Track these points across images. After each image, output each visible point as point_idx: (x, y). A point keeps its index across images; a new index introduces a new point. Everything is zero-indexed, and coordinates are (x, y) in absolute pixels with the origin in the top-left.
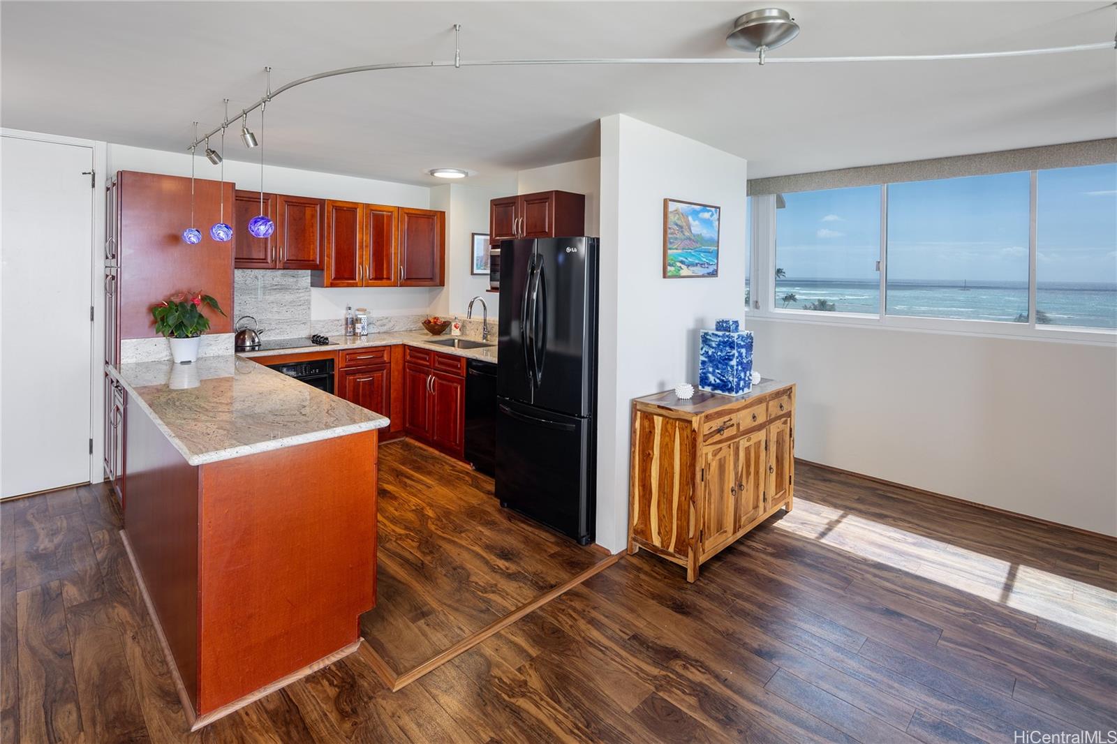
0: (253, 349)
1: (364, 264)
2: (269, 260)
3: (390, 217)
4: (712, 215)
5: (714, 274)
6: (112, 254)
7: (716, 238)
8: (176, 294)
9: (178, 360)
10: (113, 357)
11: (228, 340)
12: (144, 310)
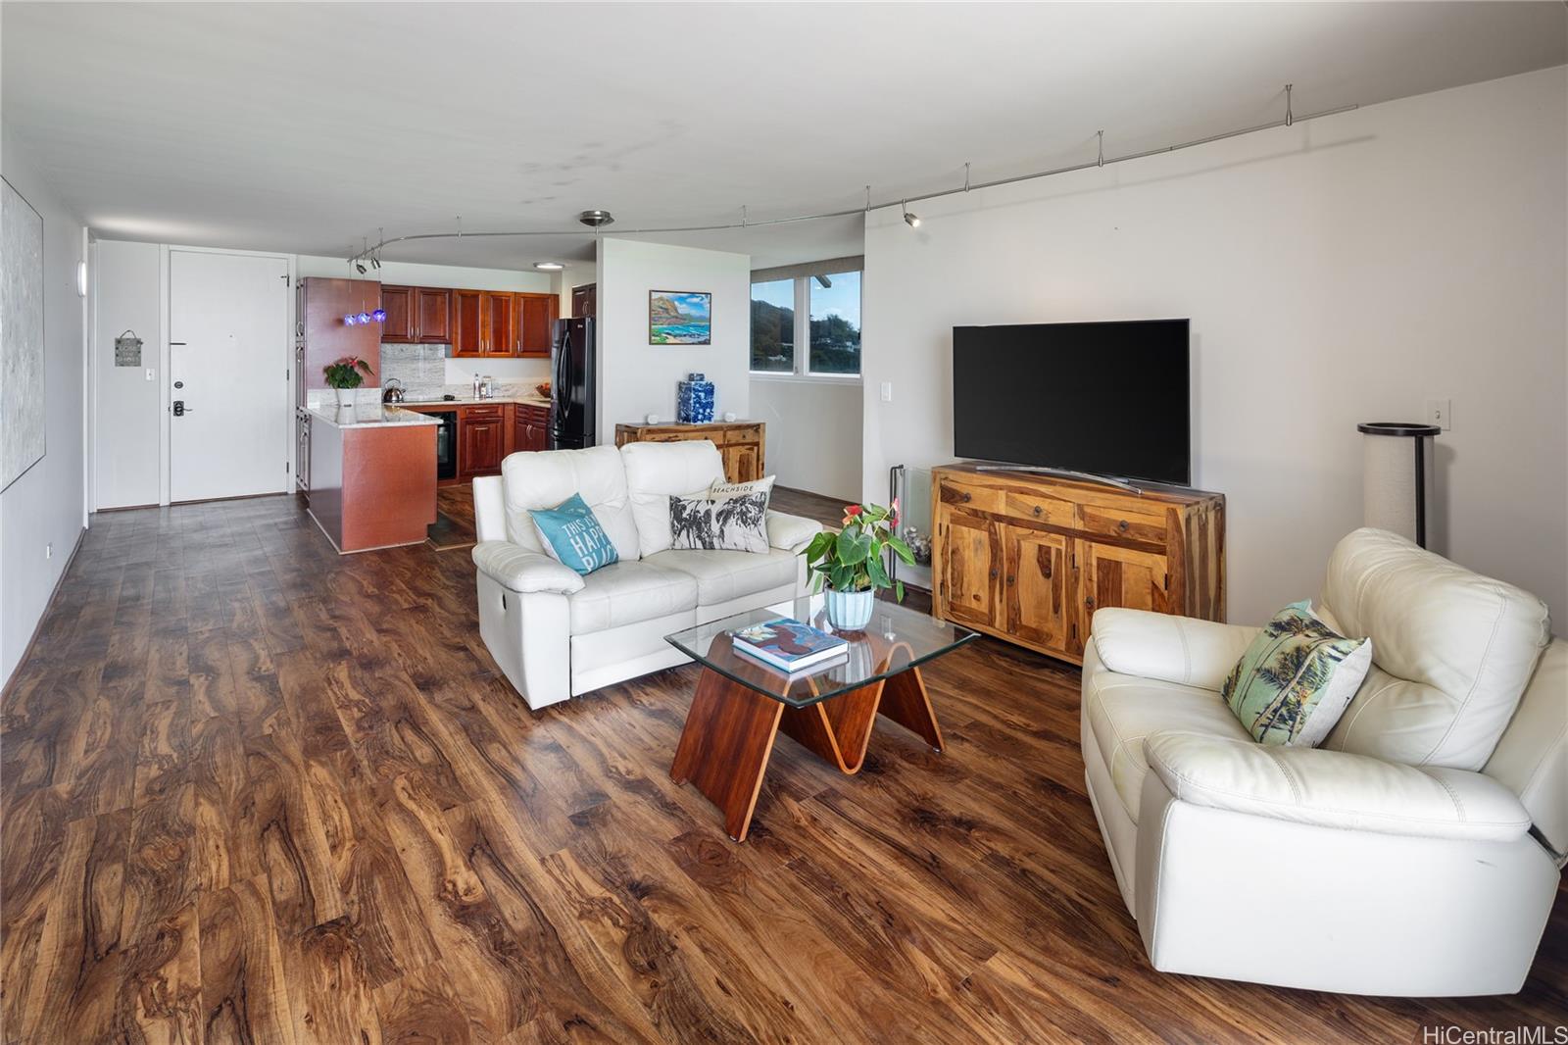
0: (398, 401)
1: (486, 343)
2: (409, 336)
3: (507, 302)
4: (702, 299)
5: (707, 342)
6: (301, 332)
7: (708, 316)
8: (342, 360)
9: (343, 404)
10: (301, 399)
11: (377, 394)
12: (321, 370)
